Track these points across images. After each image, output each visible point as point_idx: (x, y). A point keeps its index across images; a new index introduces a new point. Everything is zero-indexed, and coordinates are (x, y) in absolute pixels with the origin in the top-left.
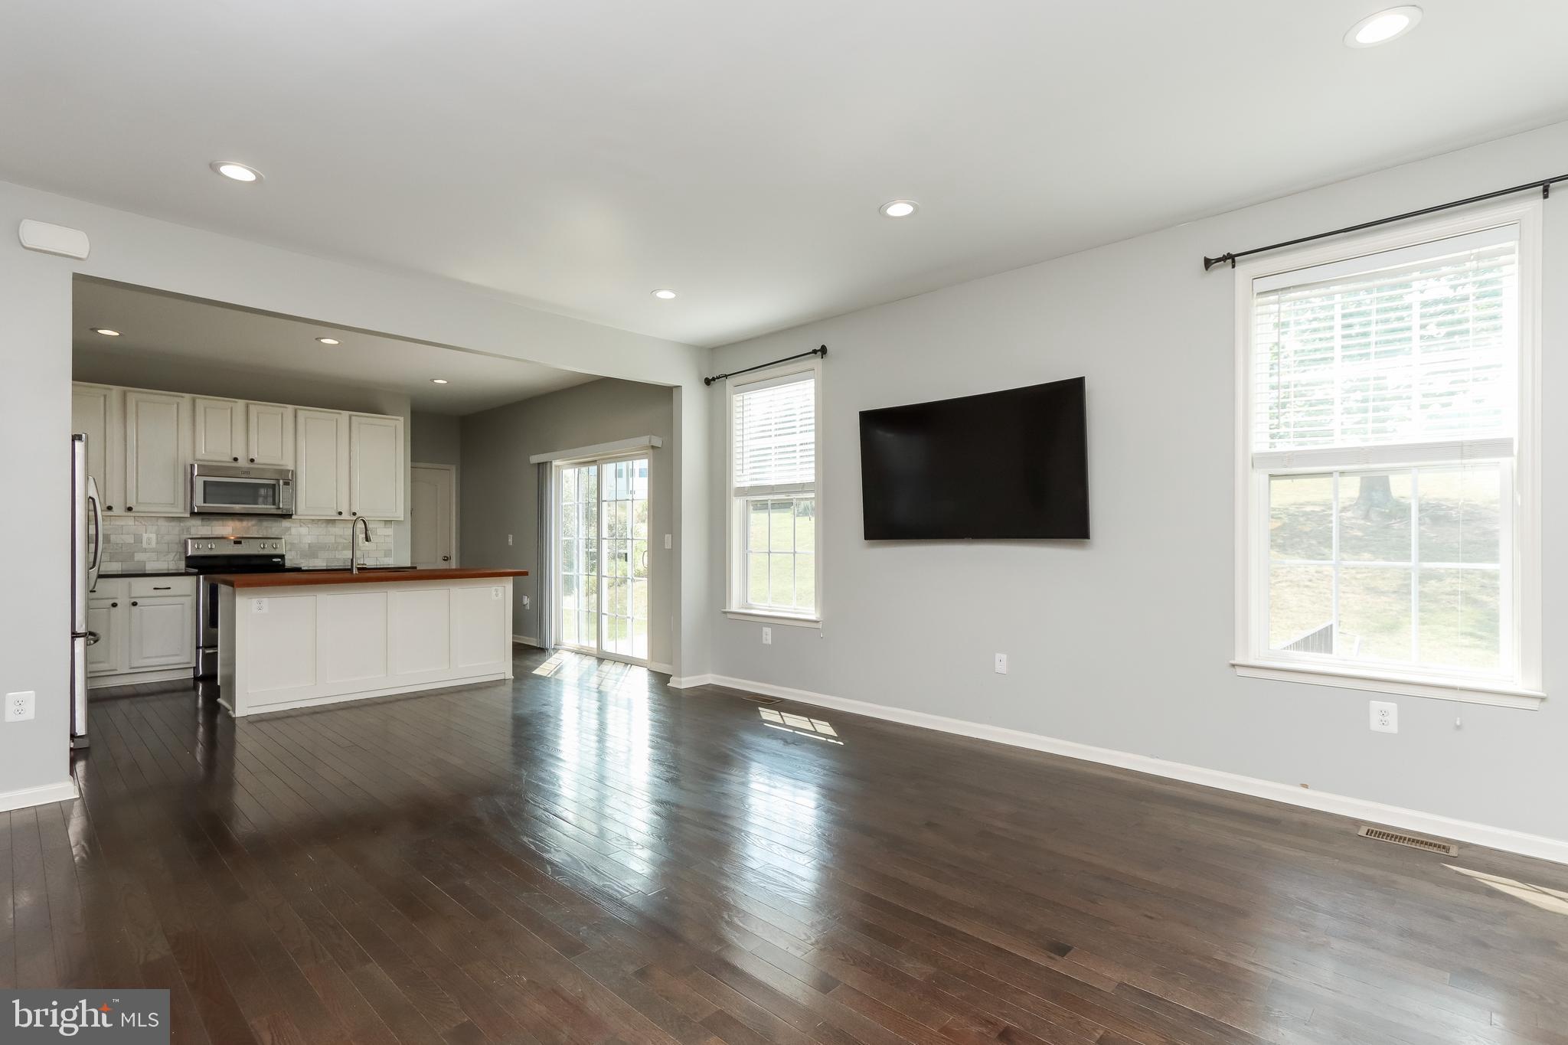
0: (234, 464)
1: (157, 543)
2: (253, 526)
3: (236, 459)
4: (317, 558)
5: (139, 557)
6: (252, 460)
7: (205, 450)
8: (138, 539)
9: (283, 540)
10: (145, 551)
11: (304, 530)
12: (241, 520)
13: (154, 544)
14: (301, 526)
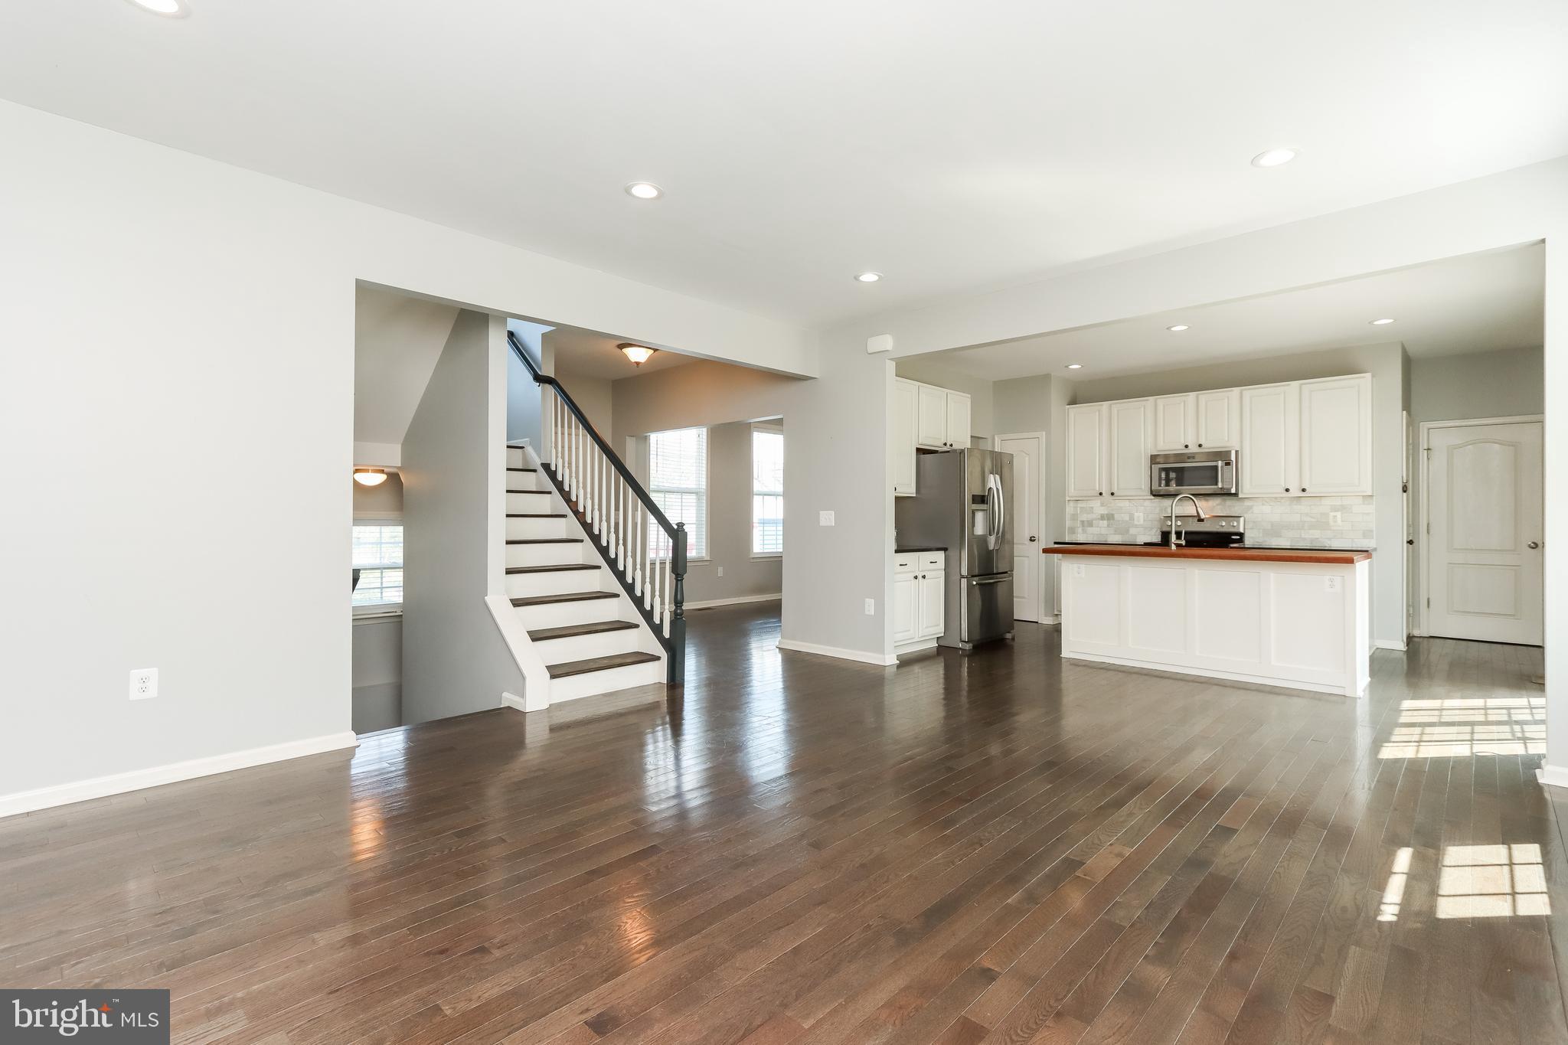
0: (1186, 451)
1: (1144, 520)
2: (1217, 505)
3: (1186, 446)
4: (1281, 536)
5: (1132, 531)
6: (1200, 446)
7: (1164, 442)
8: (1132, 518)
9: (1242, 519)
10: (1136, 526)
11: (1267, 509)
12: (1207, 500)
13: (1142, 522)
14: (1263, 504)
